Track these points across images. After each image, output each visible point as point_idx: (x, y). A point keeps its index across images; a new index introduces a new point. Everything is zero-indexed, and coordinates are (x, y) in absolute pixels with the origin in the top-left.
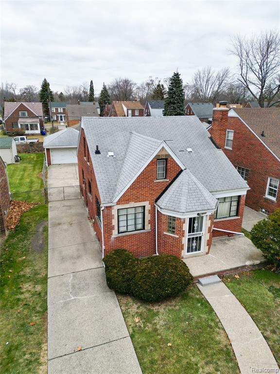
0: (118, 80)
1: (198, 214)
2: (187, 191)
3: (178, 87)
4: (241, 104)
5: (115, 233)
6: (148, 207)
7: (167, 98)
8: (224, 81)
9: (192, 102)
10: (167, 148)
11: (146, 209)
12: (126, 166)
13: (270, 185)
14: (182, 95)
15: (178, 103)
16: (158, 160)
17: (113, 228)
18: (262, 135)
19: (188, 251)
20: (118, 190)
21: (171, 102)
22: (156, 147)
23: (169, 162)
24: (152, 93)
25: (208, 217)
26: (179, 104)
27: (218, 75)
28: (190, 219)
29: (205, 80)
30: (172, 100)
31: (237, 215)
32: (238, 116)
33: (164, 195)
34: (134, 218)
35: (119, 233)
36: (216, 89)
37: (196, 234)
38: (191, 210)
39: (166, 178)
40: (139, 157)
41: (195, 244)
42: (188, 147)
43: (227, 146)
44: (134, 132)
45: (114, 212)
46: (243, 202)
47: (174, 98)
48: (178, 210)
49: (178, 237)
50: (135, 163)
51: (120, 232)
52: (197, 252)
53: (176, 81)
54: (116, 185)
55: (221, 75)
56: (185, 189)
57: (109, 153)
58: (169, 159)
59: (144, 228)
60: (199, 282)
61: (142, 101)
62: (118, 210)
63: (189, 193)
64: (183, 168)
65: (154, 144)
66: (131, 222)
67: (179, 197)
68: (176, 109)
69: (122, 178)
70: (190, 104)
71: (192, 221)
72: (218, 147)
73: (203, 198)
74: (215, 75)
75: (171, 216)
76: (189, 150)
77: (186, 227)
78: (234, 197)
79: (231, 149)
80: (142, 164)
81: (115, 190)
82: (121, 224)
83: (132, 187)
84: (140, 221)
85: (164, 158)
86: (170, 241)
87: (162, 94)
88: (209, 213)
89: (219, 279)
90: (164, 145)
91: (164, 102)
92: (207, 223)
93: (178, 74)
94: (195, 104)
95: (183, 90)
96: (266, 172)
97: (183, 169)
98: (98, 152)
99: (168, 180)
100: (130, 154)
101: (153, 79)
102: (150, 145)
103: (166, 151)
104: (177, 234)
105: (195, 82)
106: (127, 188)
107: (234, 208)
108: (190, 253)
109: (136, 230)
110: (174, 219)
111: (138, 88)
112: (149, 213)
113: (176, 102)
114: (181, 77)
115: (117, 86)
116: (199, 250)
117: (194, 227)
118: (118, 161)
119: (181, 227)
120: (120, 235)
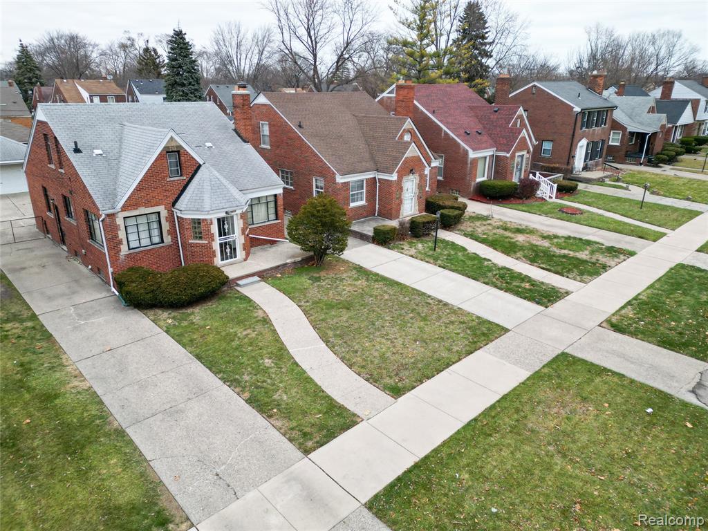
0: (55, 35)
1: (227, 213)
2: (210, 188)
3: (185, 57)
4: (303, 88)
5: (124, 250)
6: (164, 213)
7: (168, 75)
8: (267, 49)
9: (217, 82)
10: (176, 138)
11: (161, 215)
12: (125, 165)
13: (317, 187)
14: (195, 70)
15: (190, 84)
16: (167, 152)
17: (120, 242)
18: (300, 126)
19: (222, 260)
20: (119, 194)
21: (176, 82)
22: (163, 137)
23: (182, 155)
24: (135, 63)
25: (239, 217)
26: (193, 87)
27: (254, 36)
28: (219, 220)
29: (234, 44)
30: (178, 79)
31: (277, 219)
32: (269, 103)
33: (183, 196)
34: (147, 228)
35: (129, 249)
36: (255, 61)
37: (228, 239)
38: (218, 208)
39: (181, 176)
40: (142, 151)
41: (228, 250)
42: (206, 142)
43: (264, 143)
44: (126, 123)
45: (119, 221)
46: (280, 202)
47: (182, 75)
48: (202, 210)
49: (207, 242)
50: (138, 160)
51: (131, 247)
52: (234, 259)
53: (179, 43)
54: (115, 189)
55: (260, 38)
56: (207, 187)
57: (95, 151)
58: (182, 151)
59: (162, 241)
60: (238, 285)
61: (120, 80)
62: (124, 218)
63: (212, 189)
64: (201, 162)
65: (159, 134)
66: (144, 235)
67: (201, 195)
68: (187, 94)
69: (121, 180)
70: (213, 87)
71: (221, 222)
72: (245, 141)
73: (229, 195)
74: (249, 36)
75: (194, 219)
76: (209, 144)
77: (215, 229)
78: (269, 196)
79: (269, 147)
80: (148, 159)
81: (116, 196)
82: (131, 237)
83: (139, 188)
84: (156, 232)
85: (175, 149)
86: (198, 249)
87: (157, 67)
88: (239, 212)
89: (259, 279)
90: (172, 134)
91: (162, 83)
92: (238, 224)
93: (181, 32)
94: (222, 87)
95: (195, 61)
96: (310, 171)
97: (201, 164)
98: (77, 150)
99: (185, 178)
100: (127, 150)
101: (134, 36)
102: (154, 136)
103: (176, 141)
104: (205, 239)
105: (216, 48)
106: (132, 190)
107: (272, 211)
108: (225, 262)
109: (152, 244)
110: (199, 222)
111: (103, 54)
112: (167, 221)
113: (185, 82)
114: (188, 38)
115: (52, 47)
116: (235, 257)
117: (224, 229)
118: (111, 162)
119: (209, 230)
120: (132, 251)
